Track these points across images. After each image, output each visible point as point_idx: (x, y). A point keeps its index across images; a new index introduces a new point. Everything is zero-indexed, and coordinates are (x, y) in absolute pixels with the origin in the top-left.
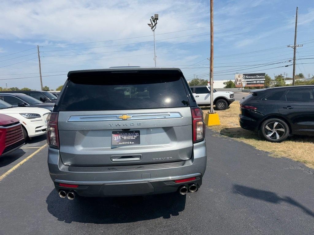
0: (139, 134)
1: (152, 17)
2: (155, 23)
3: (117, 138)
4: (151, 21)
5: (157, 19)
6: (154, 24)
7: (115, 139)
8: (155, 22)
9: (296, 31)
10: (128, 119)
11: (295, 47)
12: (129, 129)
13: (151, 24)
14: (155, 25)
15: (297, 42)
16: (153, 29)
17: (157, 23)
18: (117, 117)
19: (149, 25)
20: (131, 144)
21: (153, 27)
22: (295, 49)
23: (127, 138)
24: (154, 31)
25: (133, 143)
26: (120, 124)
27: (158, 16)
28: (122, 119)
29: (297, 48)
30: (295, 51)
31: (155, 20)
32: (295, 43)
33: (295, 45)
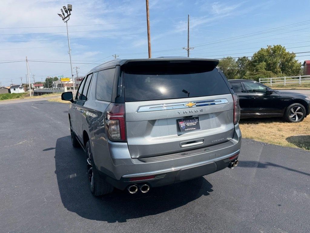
0: (198, 120)
1: (64, 7)
2: (67, 13)
3: (182, 125)
4: (62, 11)
5: (71, 10)
6: (66, 15)
7: (182, 126)
8: (69, 13)
9: (188, 36)
10: (193, 106)
11: (188, 49)
12: (192, 116)
13: (62, 15)
14: (68, 16)
15: (189, 45)
16: (66, 20)
17: (70, 14)
18: (183, 105)
19: (59, 15)
20: (194, 130)
21: (65, 18)
22: (188, 51)
23: (190, 125)
24: (66, 22)
25: (195, 129)
26: (187, 112)
27: (71, 7)
28: (188, 107)
29: (190, 50)
30: (188, 53)
31: (68, 11)
32: (188, 46)
33: (188, 48)
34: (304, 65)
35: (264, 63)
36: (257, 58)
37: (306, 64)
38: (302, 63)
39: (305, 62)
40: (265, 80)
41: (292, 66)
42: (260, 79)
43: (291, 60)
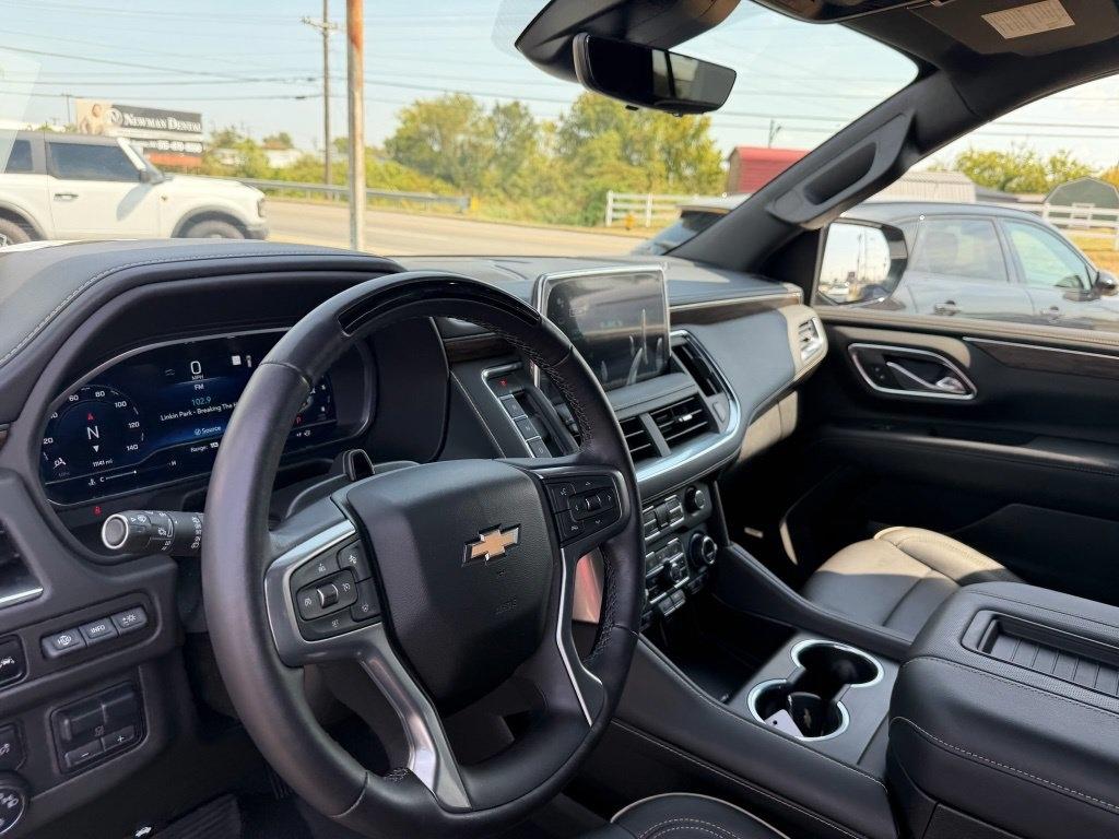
33: (325, 21)
34: (730, 159)
35: (614, 136)
36: (590, 111)
37: (735, 158)
38: (726, 154)
39: (735, 152)
40: (626, 201)
41: (700, 159)
42: (610, 195)
43: (696, 136)
